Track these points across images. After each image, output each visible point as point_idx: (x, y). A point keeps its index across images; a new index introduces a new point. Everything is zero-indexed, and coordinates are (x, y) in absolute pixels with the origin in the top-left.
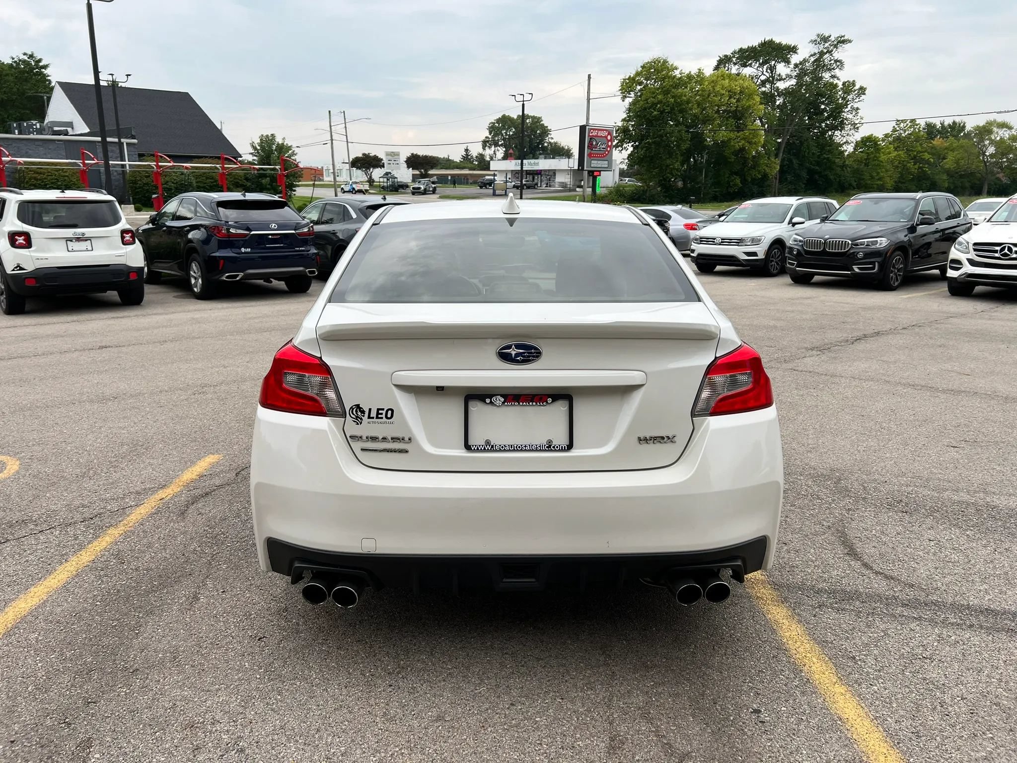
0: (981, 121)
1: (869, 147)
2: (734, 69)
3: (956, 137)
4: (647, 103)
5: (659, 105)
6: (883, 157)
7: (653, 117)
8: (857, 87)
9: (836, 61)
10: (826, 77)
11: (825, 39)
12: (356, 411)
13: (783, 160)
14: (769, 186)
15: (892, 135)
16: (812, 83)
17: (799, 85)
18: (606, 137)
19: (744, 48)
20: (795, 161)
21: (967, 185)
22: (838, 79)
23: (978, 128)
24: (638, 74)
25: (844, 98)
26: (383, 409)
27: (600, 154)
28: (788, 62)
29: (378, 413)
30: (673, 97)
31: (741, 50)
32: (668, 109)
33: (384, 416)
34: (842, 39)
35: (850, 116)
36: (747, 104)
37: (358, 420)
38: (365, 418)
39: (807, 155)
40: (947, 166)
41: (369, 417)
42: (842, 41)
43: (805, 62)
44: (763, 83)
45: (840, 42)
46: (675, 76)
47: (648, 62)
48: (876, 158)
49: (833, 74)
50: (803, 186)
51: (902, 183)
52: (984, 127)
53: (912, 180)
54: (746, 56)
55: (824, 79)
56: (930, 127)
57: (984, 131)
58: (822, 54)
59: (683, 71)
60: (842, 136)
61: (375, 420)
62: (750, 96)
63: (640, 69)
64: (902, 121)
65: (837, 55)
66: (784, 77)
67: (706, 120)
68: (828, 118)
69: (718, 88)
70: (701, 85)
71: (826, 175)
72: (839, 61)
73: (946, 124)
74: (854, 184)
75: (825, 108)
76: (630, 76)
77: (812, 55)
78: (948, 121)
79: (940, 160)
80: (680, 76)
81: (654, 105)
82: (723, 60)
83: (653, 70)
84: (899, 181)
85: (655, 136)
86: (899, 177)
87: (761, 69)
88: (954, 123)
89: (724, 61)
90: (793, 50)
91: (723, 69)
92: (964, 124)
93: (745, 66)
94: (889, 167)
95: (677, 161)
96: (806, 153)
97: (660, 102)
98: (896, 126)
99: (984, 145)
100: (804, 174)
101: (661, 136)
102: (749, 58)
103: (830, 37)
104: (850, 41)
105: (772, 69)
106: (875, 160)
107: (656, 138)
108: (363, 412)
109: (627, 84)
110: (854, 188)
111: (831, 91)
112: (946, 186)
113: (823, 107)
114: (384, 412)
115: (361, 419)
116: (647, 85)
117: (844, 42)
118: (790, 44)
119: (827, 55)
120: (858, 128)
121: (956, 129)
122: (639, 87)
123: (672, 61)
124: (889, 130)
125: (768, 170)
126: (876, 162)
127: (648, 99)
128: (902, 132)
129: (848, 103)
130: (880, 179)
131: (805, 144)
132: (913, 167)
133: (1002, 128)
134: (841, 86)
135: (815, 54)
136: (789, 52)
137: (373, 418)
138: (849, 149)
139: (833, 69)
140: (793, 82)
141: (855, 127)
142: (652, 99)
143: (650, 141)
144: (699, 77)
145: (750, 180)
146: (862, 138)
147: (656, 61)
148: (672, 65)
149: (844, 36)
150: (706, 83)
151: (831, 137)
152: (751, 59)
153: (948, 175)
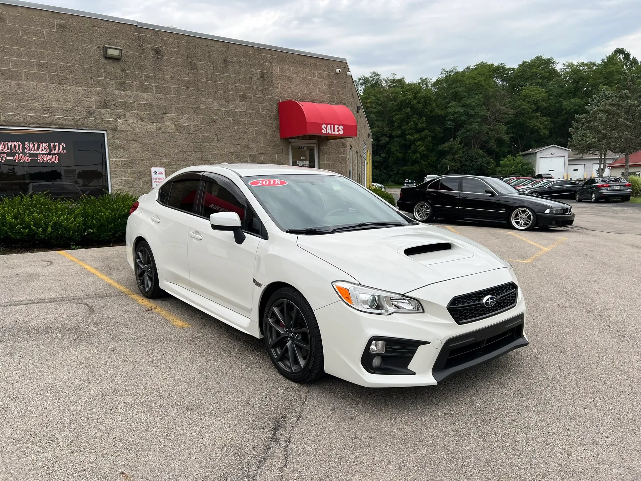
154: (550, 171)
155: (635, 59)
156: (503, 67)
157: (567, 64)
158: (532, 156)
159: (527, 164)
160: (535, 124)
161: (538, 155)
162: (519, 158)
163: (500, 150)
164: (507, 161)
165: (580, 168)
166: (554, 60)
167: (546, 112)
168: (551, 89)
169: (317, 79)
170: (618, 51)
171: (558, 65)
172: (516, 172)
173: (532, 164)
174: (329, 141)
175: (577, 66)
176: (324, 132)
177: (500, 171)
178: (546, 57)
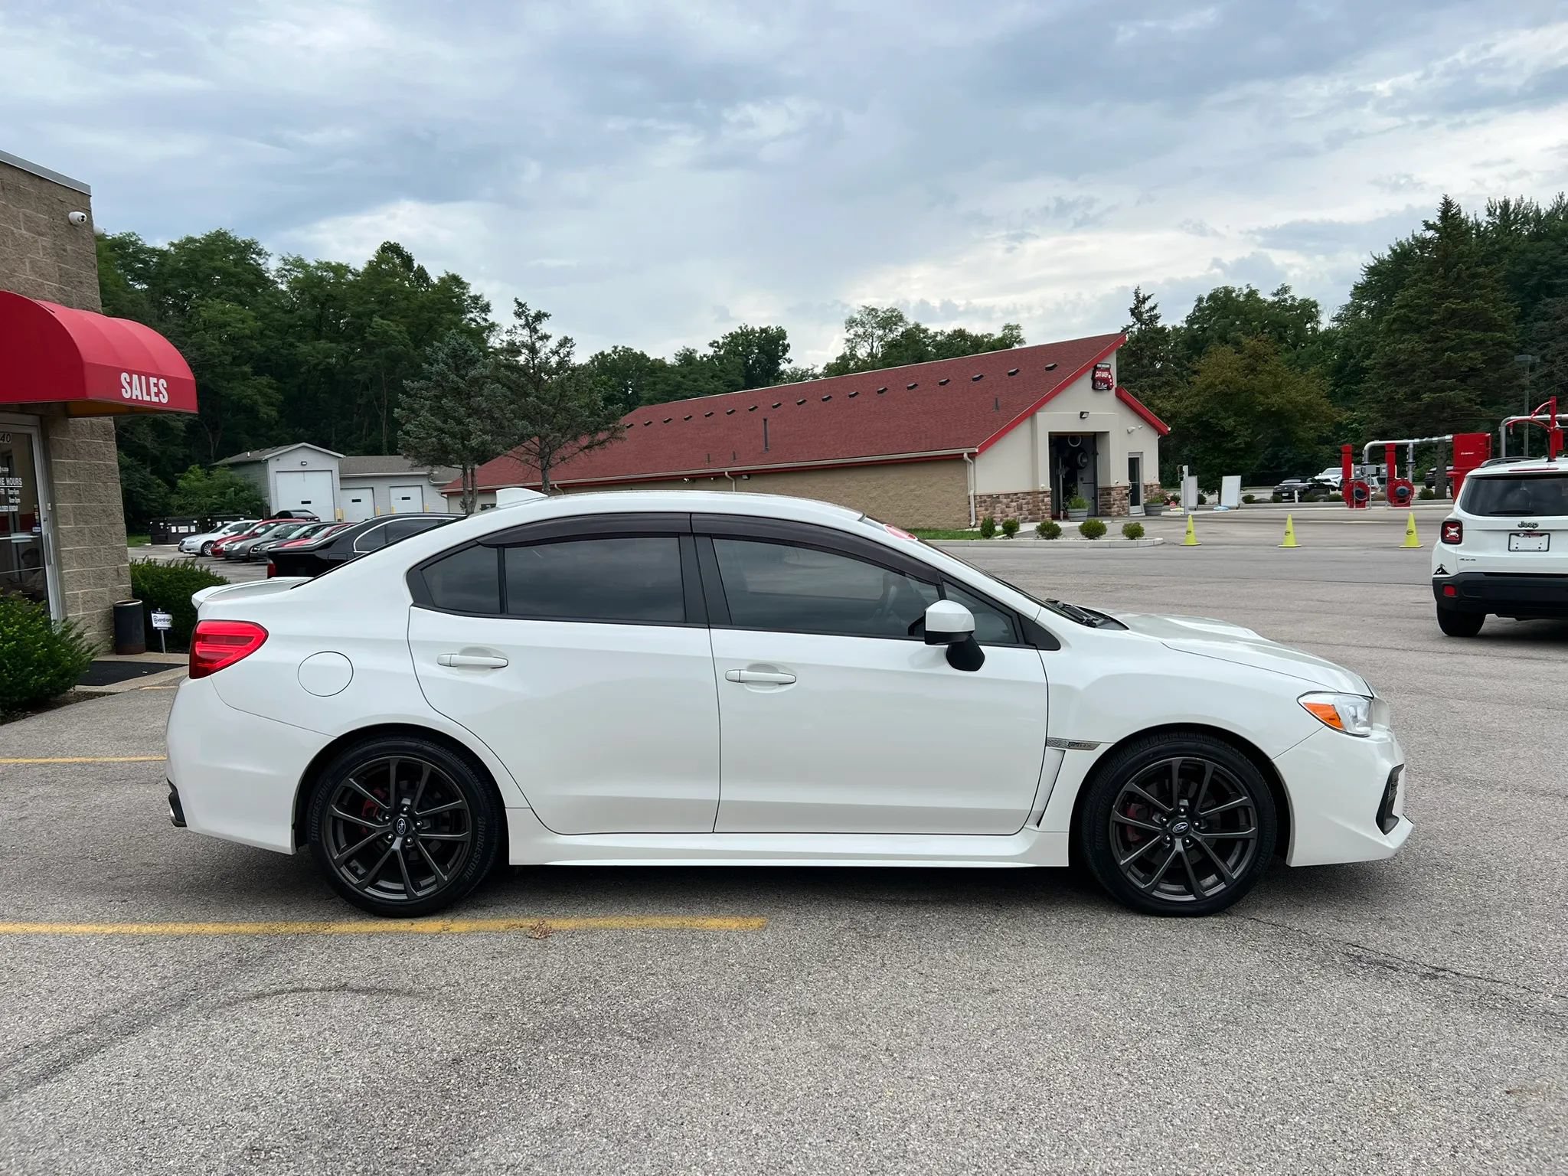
154: (303, 503)
155: (421, 269)
156: (134, 243)
157: (291, 259)
158: (256, 467)
159: (249, 487)
160: (243, 391)
161: (272, 467)
162: (221, 475)
163: (163, 453)
164: (193, 478)
165: (365, 495)
166: (260, 247)
167: (262, 366)
168: (266, 314)
169: (24, 232)
170: (387, 248)
171: (270, 259)
172: (222, 508)
173: (258, 487)
174: (71, 420)
175: (317, 268)
176: (127, 396)
177: (180, 506)
178: (241, 236)
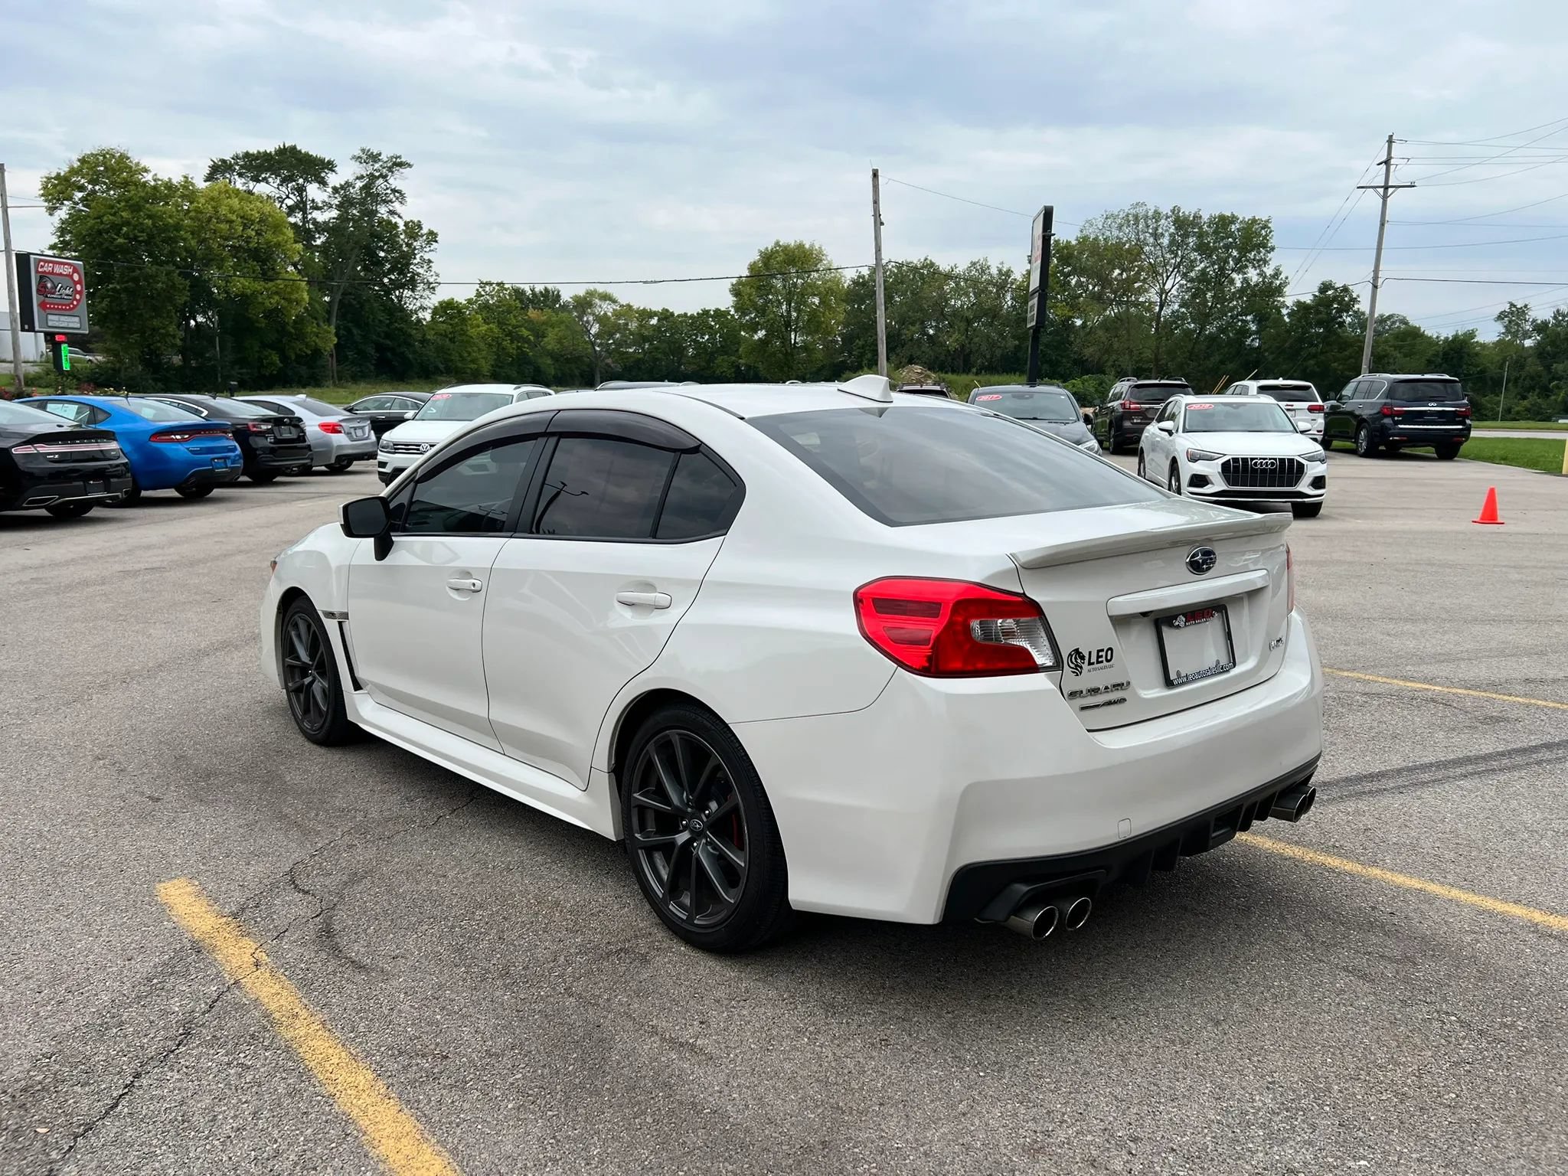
0: (581, 291)
1: (452, 317)
2: (240, 184)
3: (552, 308)
4: (102, 223)
5: (125, 229)
6: (472, 332)
7: (117, 246)
8: (425, 231)
9: (394, 191)
10: (382, 212)
11: (374, 158)
12: (1076, 658)
13: (338, 328)
14: (323, 367)
15: (476, 301)
16: (361, 218)
17: (343, 218)
18: (70, 276)
19: (251, 152)
20: (355, 331)
21: (577, 372)
22: (400, 217)
23: (576, 299)
24: (73, 171)
25: (408, 245)
26: (1102, 650)
27: (62, 305)
28: (323, 183)
29: (1099, 657)
30: (149, 217)
31: (247, 155)
32: (143, 237)
33: (1104, 659)
34: (398, 160)
35: (420, 271)
36: (275, 240)
37: (1077, 670)
38: (1085, 666)
39: (371, 323)
40: (549, 347)
41: (1090, 664)
42: (398, 164)
43: (348, 186)
44: (291, 210)
45: (396, 164)
46: (144, 185)
47: (92, 154)
48: (464, 333)
49: (391, 208)
50: (372, 368)
51: (500, 367)
52: (585, 298)
53: (511, 364)
54: (257, 165)
55: (379, 215)
56: (518, 293)
57: (583, 304)
58: (372, 178)
59: (159, 177)
60: (415, 298)
61: (1096, 666)
62: (277, 228)
63: (76, 164)
64: (487, 284)
65: (395, 182)
66: (320, 205)
67: (209, 260)
68: (391, 271)
69: (223, 210)
70: (191, 203)
71: (403, 353)
72: (397, 191)
73: (537, 290)
74: (441, 367)
75: (386, 257)
76: (59, 174)
77: (357, 178)
78: (539, 288)
79: (540, 339)
80: (153, 183)
81: (116, 228)
82: (219, 166)
83: (102, 168)
84: (497, 366)
85: (126, 279)
86: (495, 360)
87: (284, 189)
88: (546, 289)
89: (219, 169)
90: (330, 166)
91: (221, 180)
92: (559, 292)
93: (256, 180)
94: (482, 345)
95: (171, 322)
96: (370, 320)
97: (127, 223)
98: (480, 290)
99: (588, 322)
100: (371, 350)
101: (136, 280)
102: (261, 169)
103: (380, 154)
104: (410, 166)
105: (301, 190)
106: (463, 335)
107: (127, 282)
108: (1083, 658)
109: (55, 186)
110: (442, 373)
111: (391, 232)
112: (553, 373)
113: (382, 254)
114: (1103, 654)
115: (1081, 667)
116: (94, 192)
117: (401, 165)
118: (323, 156)
119: (381, 180)
120: (433, 288)
121: (548, 299)
122: (80, 195)
123: (137, 158)
124: (472, 295)
125: (320, 344)
126: (464, 338)
127: (103, 216)
128: (488, 297)
129: (416, 252)
130: (473, 361)
131: (367, 307)
132: (511, 348)
133: (605, 300)
134: (402, 227)
135: (361, 177)
136: (323, 169)
137: (1093, 664)
138: (427, 316)
139: (391, 201)
140: (335, 213)
141: (431, 287)
142: (111, 217)
143: (118, 287)
144: (187, 190)
145: (293, 357)
146: (441, 303)
147: (105, 155)
148: (138, 164)
149: (400, 157)
150: (202, 200)
151: (400, 298)
152: (266, 171)
153: (552, 357)
